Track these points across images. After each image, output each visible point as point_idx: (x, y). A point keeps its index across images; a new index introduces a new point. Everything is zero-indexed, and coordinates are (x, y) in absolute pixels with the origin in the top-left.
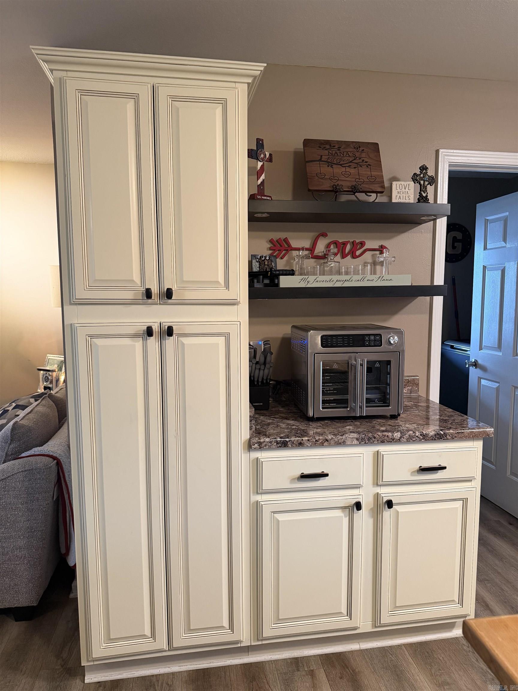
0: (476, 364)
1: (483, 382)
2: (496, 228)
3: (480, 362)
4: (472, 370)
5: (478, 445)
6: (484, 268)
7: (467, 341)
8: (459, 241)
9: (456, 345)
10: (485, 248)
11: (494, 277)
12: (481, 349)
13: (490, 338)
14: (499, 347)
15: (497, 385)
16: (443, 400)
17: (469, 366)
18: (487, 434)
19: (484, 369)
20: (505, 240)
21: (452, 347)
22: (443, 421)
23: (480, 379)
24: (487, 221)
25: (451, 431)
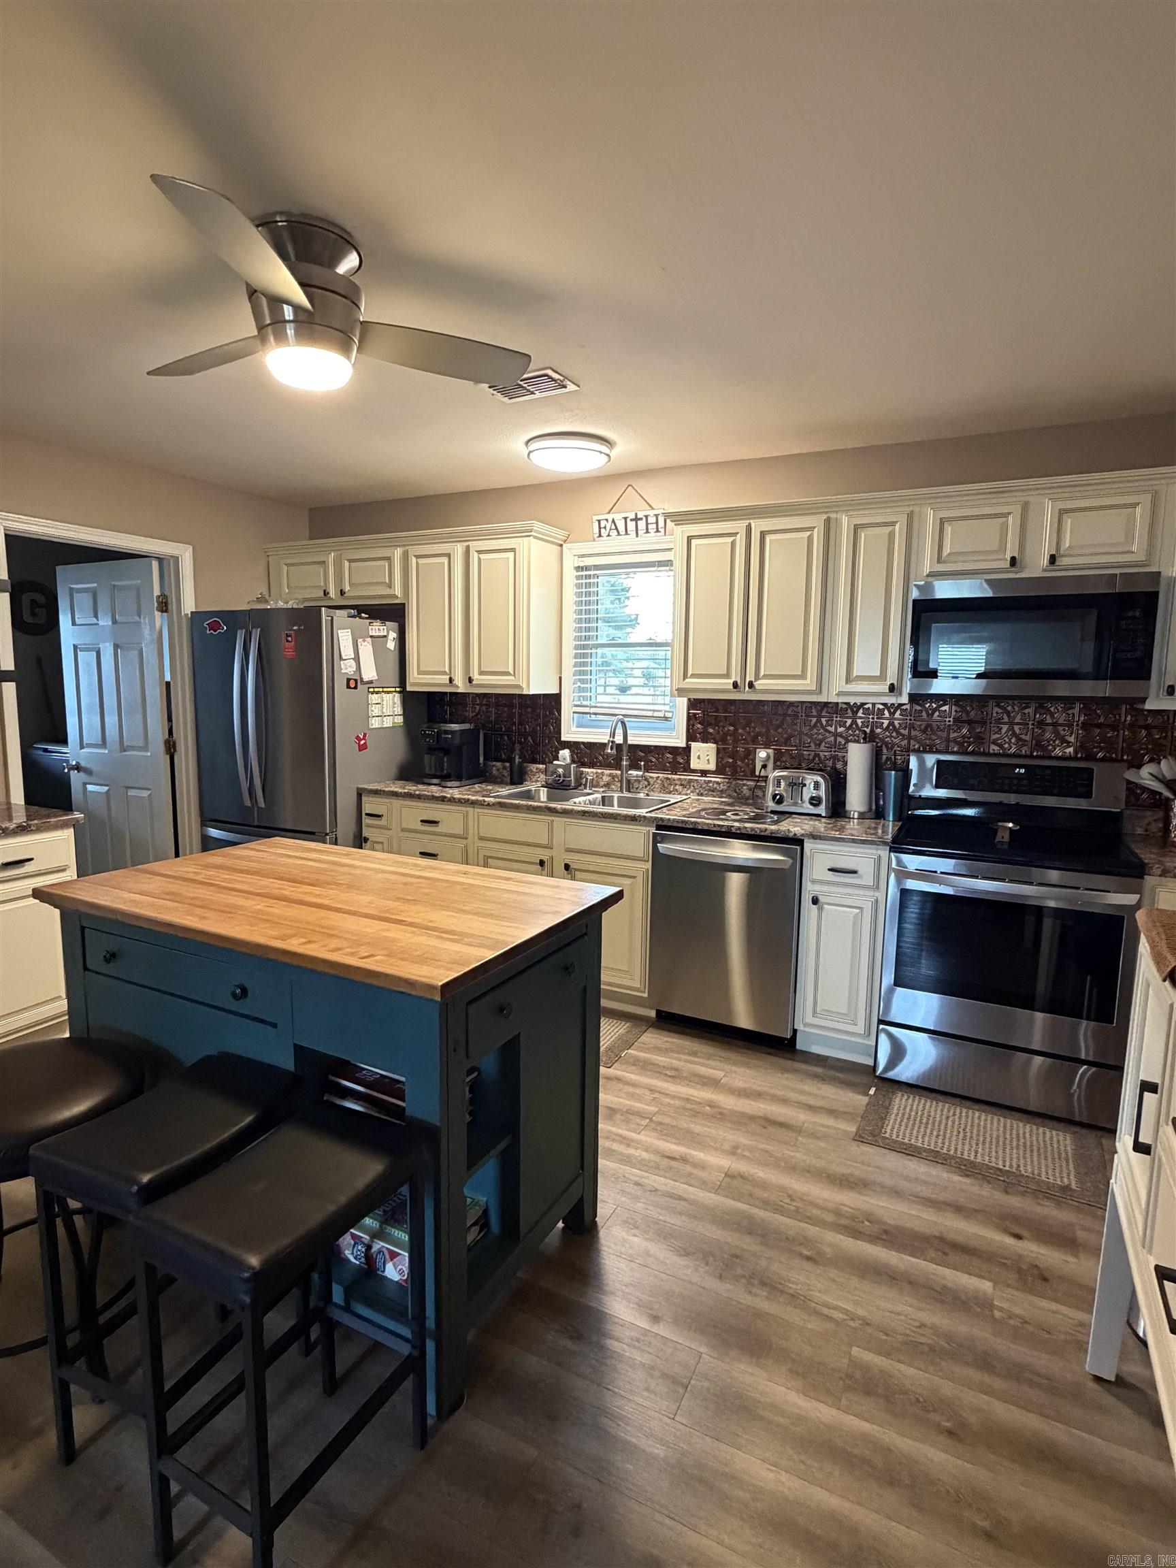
0: (78, 768)
1: (90, 788)
2: (83, 600)
3: (83, 764)
4: (73, 774)
5: (69, 833)
6: (75, 647)
7: (64, 741)
8: (40, 606)
9: (50, 747)
10: (74, 623)
11: (87, 658)
12: (82, 747)
13: (92, 735)
14: (104, 743)
15: (107, 788)
16: (29, 800)
17: (69, 771)
18: (77, 820)
19: (88, 772)
20: (96, 616)
21: (46, 750)
22: (29, 817)
23: (85, 784)
24: (71, 590)
25: (36, 822)
